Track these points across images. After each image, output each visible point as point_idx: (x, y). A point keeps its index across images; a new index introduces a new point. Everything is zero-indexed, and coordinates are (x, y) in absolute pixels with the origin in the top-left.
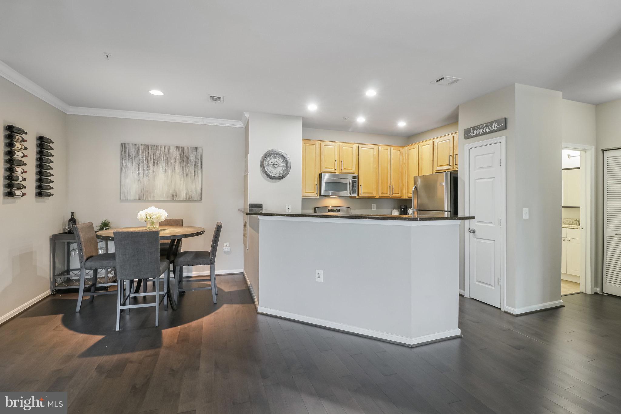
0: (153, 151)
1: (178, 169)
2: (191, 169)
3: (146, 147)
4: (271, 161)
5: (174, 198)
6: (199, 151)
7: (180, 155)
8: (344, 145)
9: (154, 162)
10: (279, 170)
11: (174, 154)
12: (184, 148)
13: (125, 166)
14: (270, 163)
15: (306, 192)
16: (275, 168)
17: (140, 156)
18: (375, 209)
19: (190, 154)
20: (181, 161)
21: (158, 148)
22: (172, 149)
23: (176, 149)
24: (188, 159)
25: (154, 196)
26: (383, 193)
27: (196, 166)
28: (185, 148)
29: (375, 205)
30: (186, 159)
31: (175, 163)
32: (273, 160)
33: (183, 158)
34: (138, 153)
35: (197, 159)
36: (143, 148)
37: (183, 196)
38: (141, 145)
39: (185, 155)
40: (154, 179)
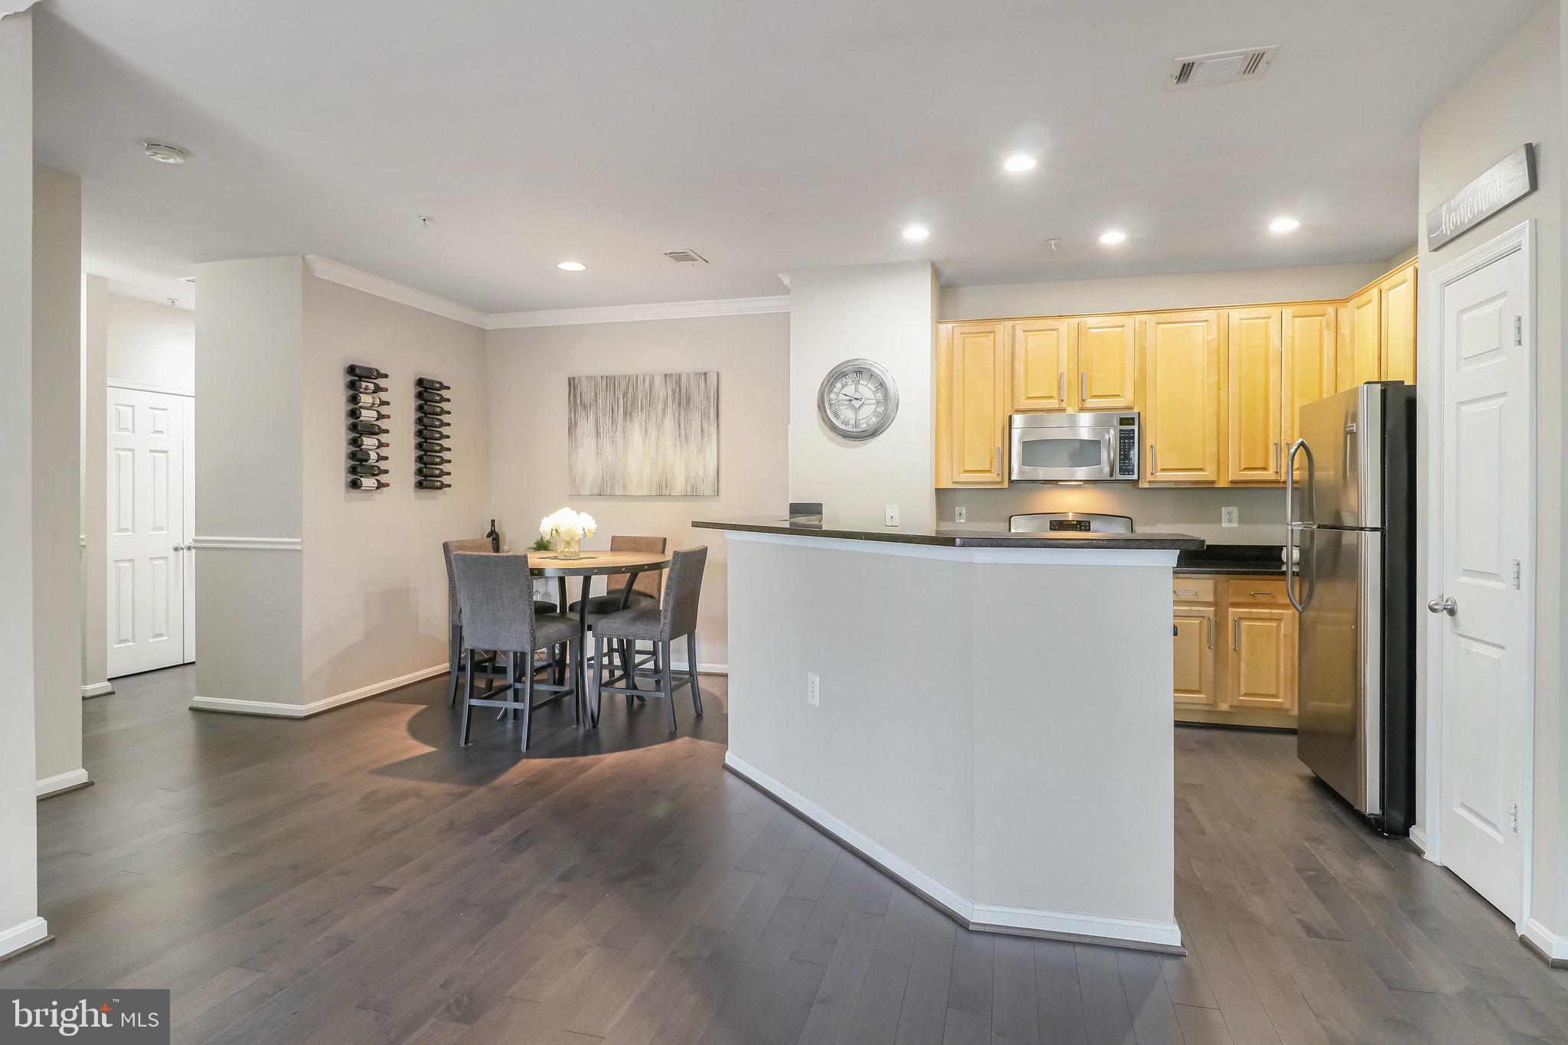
0: (623, 387)
1: (669, 424)
2: (696, 424)
3: (610, 381)
4: (845, 391)
5: (662, 492)
6: (713, 378)
7: (674, 392)
8: (1091, 321)
9: (625, 414)
10: (867, 416)
11: (661, 391)
12: (680, 375)
13: (576, 424)
14: (841, 397)
15: (966, 471)
16: (856, 410)
17: (600, 402)
18: (1235, 525)
19: (693, 388)
20: (675, 407)
21: (632, 381)
22: (658, 381)
23: (666, 381)
24: (688, 400)
25: (624, 487)
26: (1246, 469)
27: (705, 414)
28: (684, 377)
29: (1235, 510)
30: (685, 400)
31: (664, 413)
32: (850, 390)
33: (680, 400)
34: (596, 396)
35: (708, 399)
36: (605, 384)
37: (679, 486)
38: (603, 378)
39: (683, 391)
40: (626, 450)
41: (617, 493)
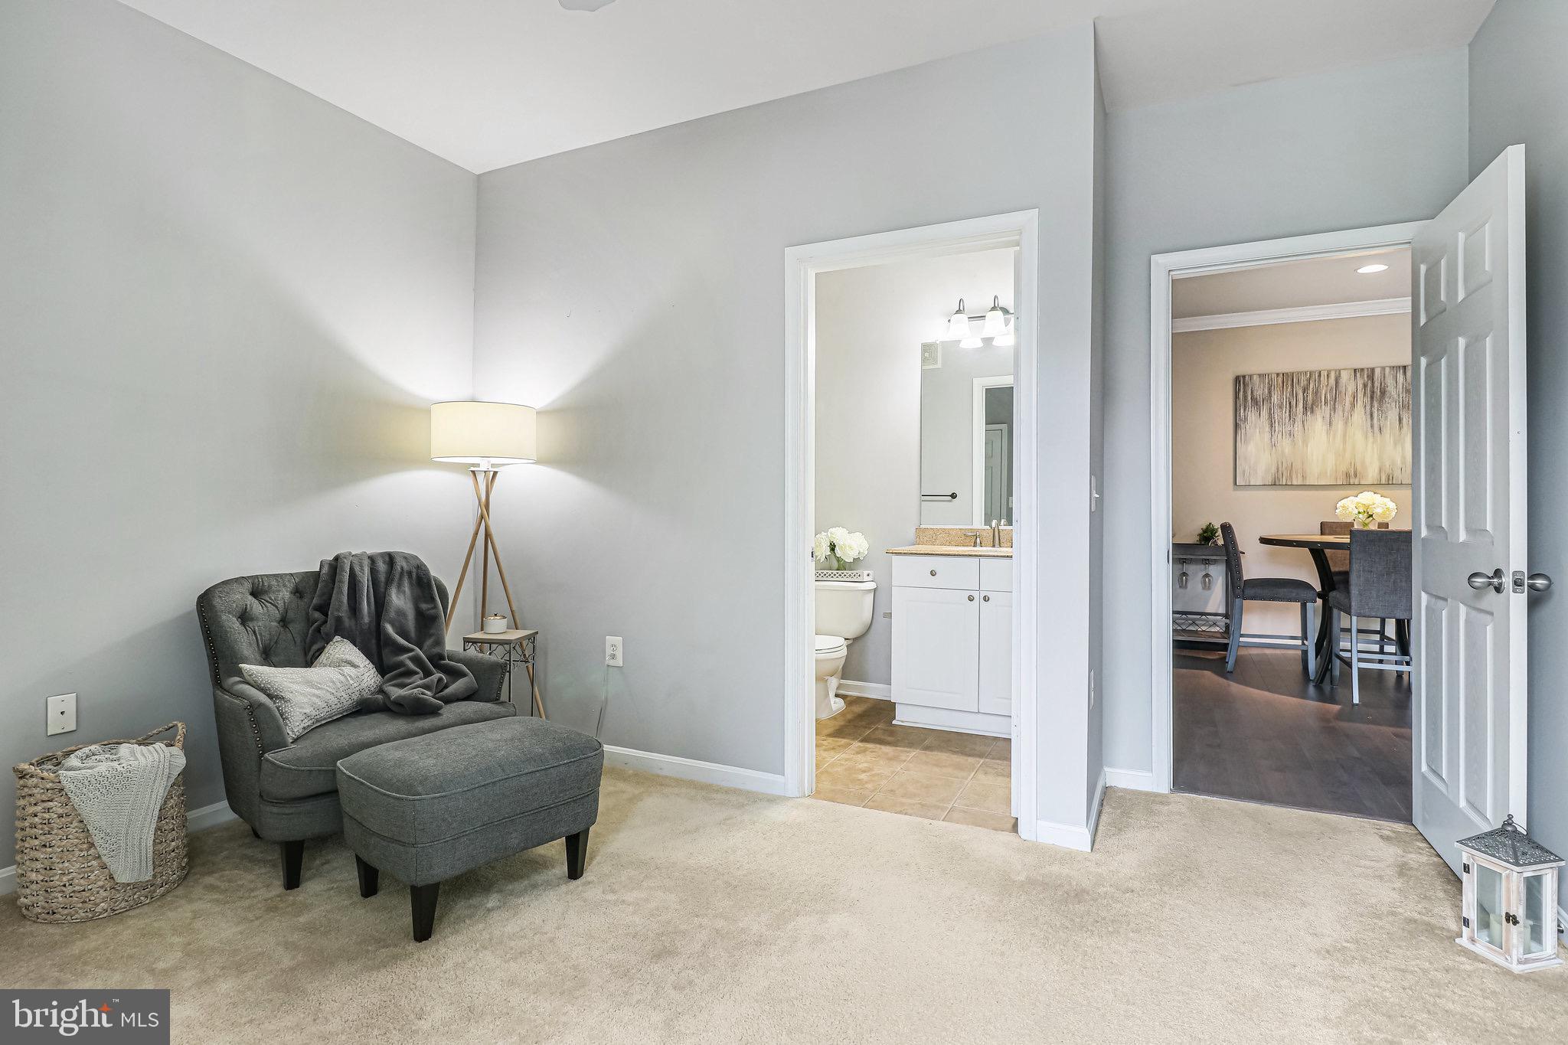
0: (1303, 383)
1: (1359, 416)
2: (1393, 414)
3: (1288, 379)
7: (1365, 386)
9: (1305, 408)
11: (1350, 385)
12: (1373, 370)
13: (1246, 419)
17: (1275, 398)
19: (1390, 381)
20: (1368, 400)
21: (1314, 376)
22: (1345, 376)
23: (1355, 376)
24: (1383, 392)
25: (1304, 477)
27: (1404, 406)
28: (1378, 372)
30: (1379, 393)
31: (1353, 405)
33: (1373, 392)
34: (1270, 392)
36: (1280, 380)
37: (1371, 475)
38: (1278, 375)
39: (1377, 384)
40: (1305, 442)
41: (1295, 483)
